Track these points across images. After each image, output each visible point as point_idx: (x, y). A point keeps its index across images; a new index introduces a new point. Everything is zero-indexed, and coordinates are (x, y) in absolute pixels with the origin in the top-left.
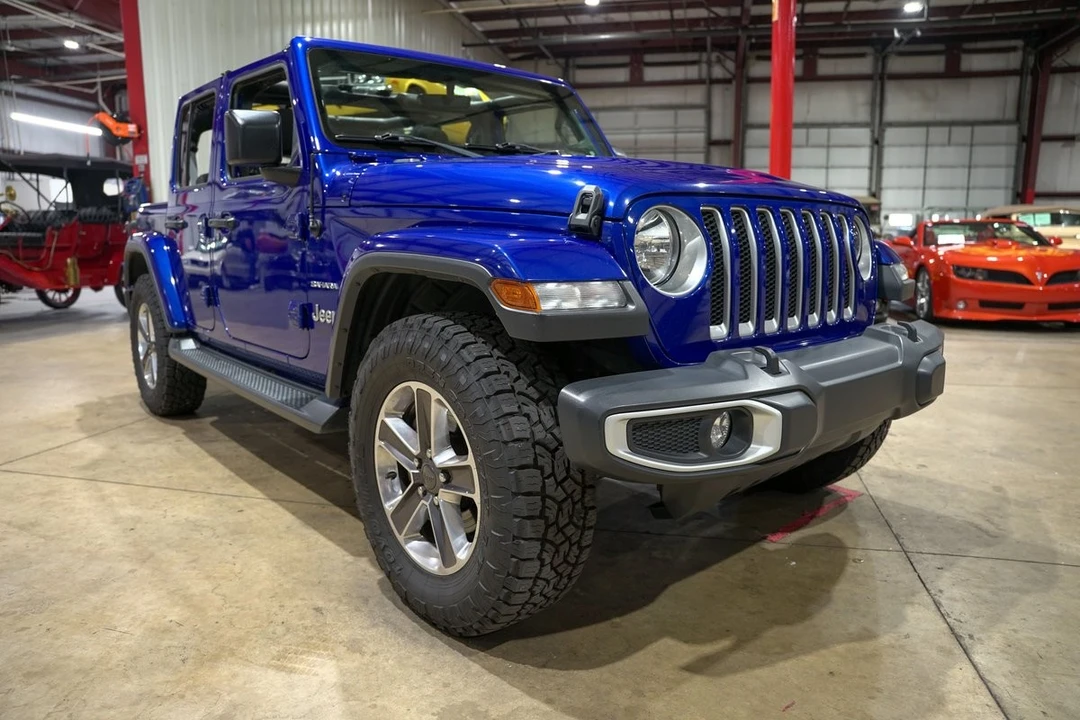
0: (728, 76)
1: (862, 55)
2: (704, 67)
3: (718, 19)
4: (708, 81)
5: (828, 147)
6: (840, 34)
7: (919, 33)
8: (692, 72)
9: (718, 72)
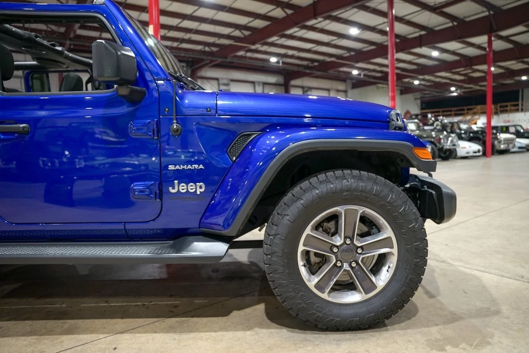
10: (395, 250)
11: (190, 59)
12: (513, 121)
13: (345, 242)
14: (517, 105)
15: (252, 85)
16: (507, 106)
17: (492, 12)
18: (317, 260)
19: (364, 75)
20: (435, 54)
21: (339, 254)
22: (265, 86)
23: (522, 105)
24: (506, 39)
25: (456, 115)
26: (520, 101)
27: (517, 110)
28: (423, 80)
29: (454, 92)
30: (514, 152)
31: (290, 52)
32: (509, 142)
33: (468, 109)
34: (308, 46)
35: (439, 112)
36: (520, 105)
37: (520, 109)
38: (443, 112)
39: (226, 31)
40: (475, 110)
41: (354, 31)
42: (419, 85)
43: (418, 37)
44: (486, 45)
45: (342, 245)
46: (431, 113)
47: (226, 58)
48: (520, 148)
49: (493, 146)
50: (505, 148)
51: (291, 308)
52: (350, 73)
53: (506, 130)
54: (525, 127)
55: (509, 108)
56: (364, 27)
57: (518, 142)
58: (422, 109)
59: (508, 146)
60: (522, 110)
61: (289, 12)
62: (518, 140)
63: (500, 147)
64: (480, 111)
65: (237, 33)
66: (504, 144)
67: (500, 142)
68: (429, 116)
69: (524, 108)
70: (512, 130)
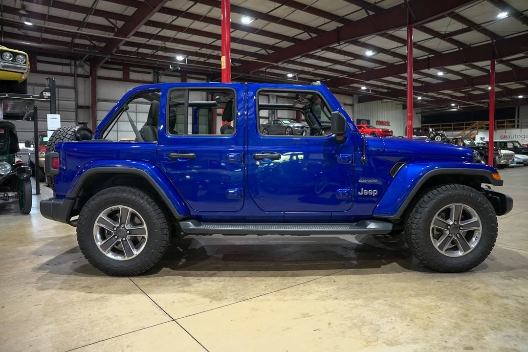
0: (86, 74)
1: (149, 73)
2: (73, 67)
3: (94, 47)
4: (76, 75)
5: (136, 112)
6: (142, 63)
7: (179, 68)
8: (66, 69)
9: (80, 71)
10: (481, 228)
11: (212, 73)
12: (510, 137)
13: (454, 223)
14: (514, 122)
15: (267, 97)
16: (504, 122)
17: (494, 41)
18: (438, 233)
19: (372, 91)
20: (440, 74)
21: (450, 230)
22: (278, 98)
23: (518, 122)
24: (507, 63)
25: (455, 130)
26: (516, 118)
27: (513, 127)
28: (426, 96)
29: (454, 108)
30: (512, 167)
31: (307, 69)
32: (509, 157)
33: (467, 124)
34: (325, 64)
35: (439, 126)
36: (516, 122)
37: (516, 125)
38: (443, 126)
39: (253, 49)
40: (474, 125)
41: (369, 53)
42: (422, 100)
43: (426, 58)
44: (489, 68)
45: (452, 225)
46: (432, 127)
47: (248, 73)
48: (517, 163)
49: (494, 161)
50: (504, 163)
51: (426, 259)
52: (360, 88)
53: (504, 146)
54: (521, 144)
55: (505, 124)
56: (379, 50)
57: (516, 158)
58: (423, 122)
59: (508, 161)
60: (518, 127)
61: (314, 35)
62: (516, 156)
63: (500, 162)
64: (478, 126)
65: (263, 52)
66: (504, 159)
67: (500, 158)
68: (431, 130)
69: (520, 125)
70: (510, 145)
